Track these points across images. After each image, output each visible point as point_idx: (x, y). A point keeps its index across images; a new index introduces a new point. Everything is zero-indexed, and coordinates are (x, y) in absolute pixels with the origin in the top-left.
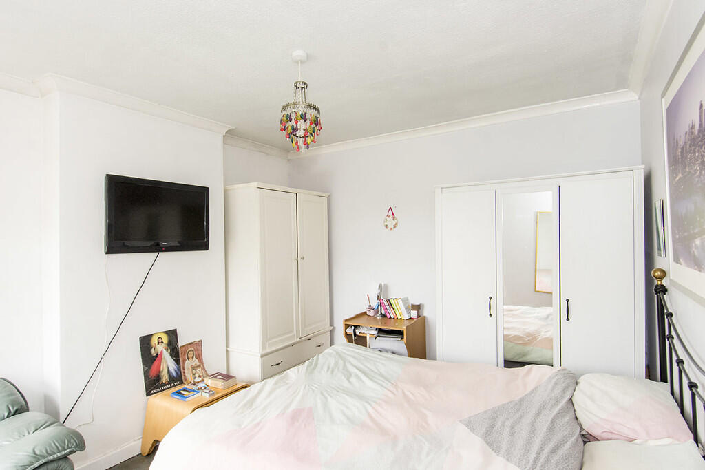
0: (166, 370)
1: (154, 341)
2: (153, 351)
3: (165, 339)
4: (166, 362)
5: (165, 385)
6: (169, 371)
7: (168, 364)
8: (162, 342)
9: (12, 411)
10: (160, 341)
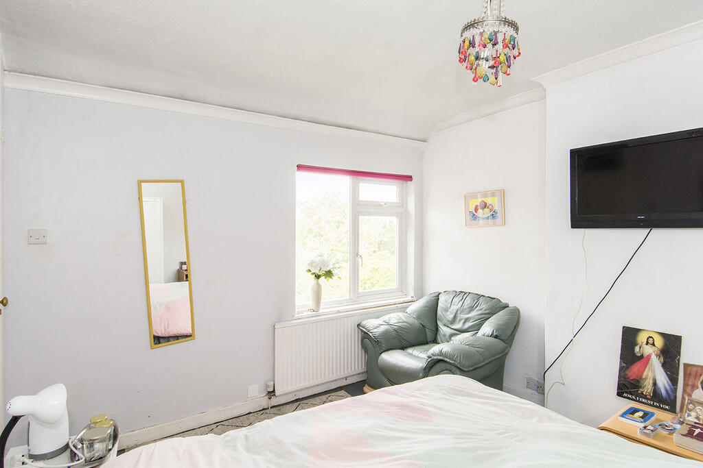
0: (651, 382)
1: (642, 338)
2: (637, 349)
3: (659, 342)
4: (653, 371)
5: (645, 397)
6: (655, 384)
7: (655, 374)
8: (653, 344)
9: (495, 334)
10: (651, 341)
